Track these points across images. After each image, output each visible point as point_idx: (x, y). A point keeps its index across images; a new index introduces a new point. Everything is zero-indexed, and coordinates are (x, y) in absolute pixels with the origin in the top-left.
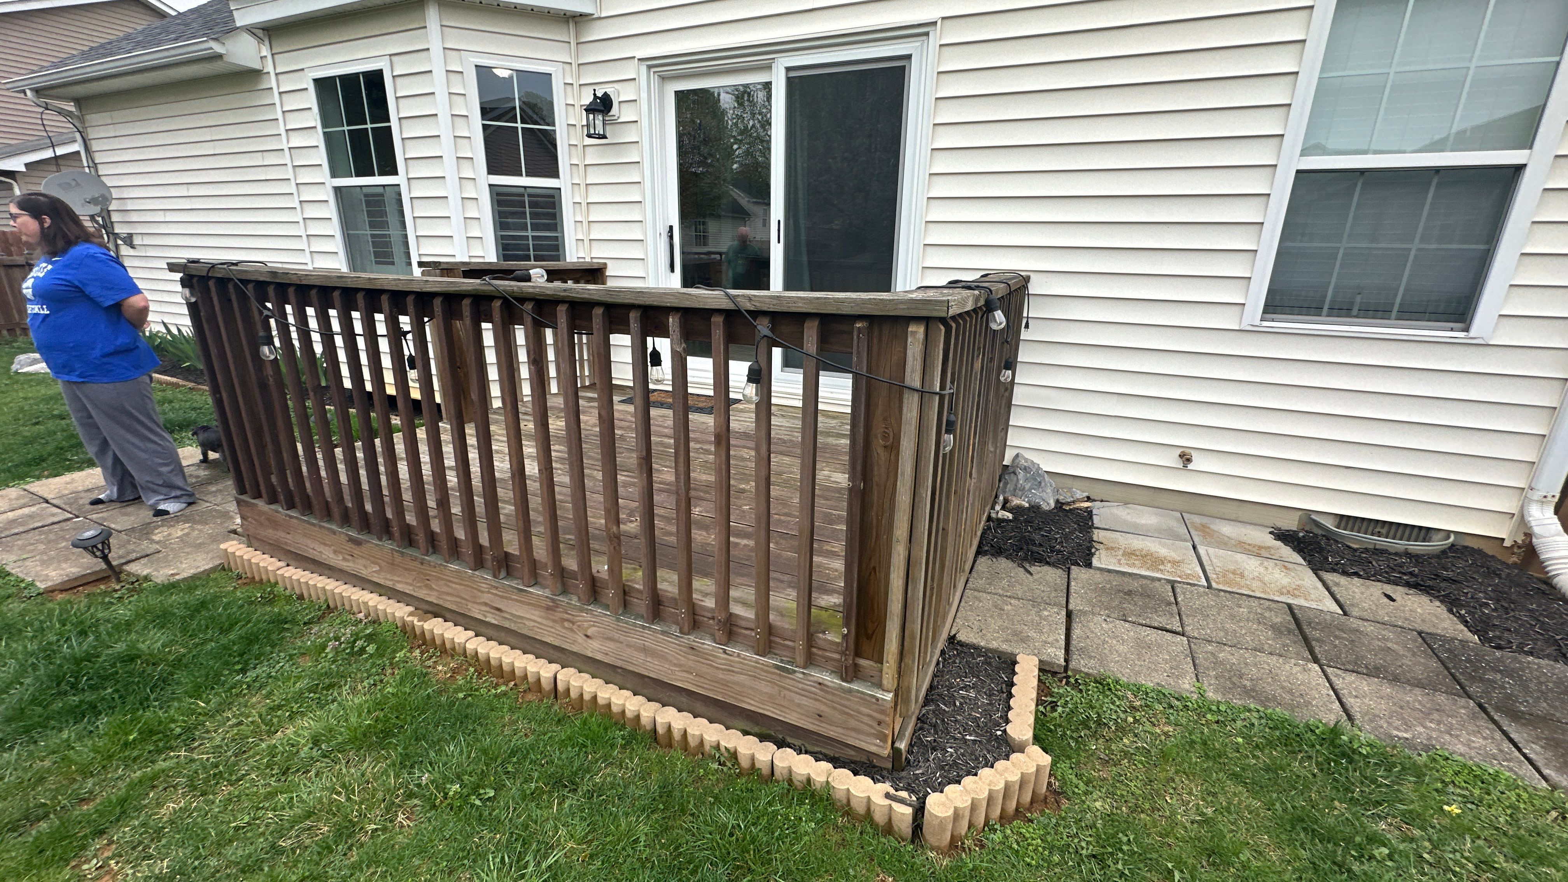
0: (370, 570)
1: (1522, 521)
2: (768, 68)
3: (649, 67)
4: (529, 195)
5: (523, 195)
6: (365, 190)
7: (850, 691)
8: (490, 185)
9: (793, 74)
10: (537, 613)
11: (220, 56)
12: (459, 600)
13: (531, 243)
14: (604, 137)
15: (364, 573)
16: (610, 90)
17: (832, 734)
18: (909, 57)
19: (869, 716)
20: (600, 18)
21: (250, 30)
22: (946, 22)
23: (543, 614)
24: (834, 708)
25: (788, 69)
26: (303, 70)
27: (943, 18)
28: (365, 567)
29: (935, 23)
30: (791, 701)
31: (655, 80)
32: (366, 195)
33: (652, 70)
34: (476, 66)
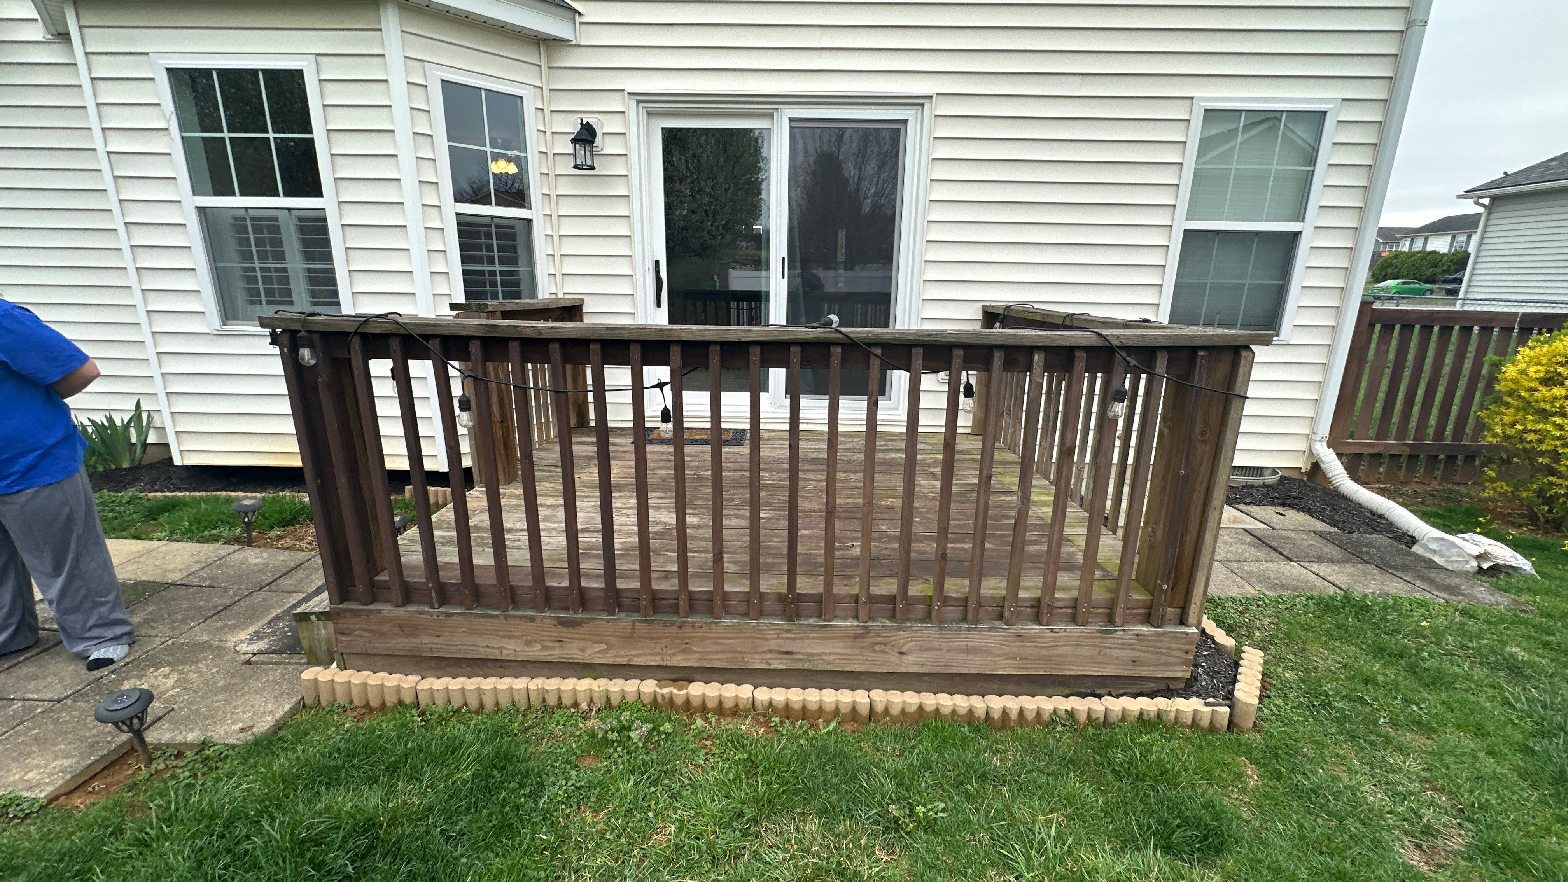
0: (588, 652)
1: (1311, 454)
2: (770, 116)
3: (638, 102)
4: (497, 226)
5: (490, 226)
7: (1165, 633)
8: (457, 214)
9: (794, 125)
10: (841, 644)
12: (730, 655)
13: (498, 277)
14: (592, 168)
15: (579, 657)
16: (590, 119)
17: (1144, 674)
18: (905, 122)
19: (1179, 649)
20: (579, 46)
22: (943, 97)
23: (850, 644)
24: (1149, 652)
25: (791, 120)
26: (147, 54)
27: (939, 94)
28: (582, 650)
29: (928, 97)
30: (1110, 656)
31: (643, 114)
33: (641, 105)
34: (442, 80)
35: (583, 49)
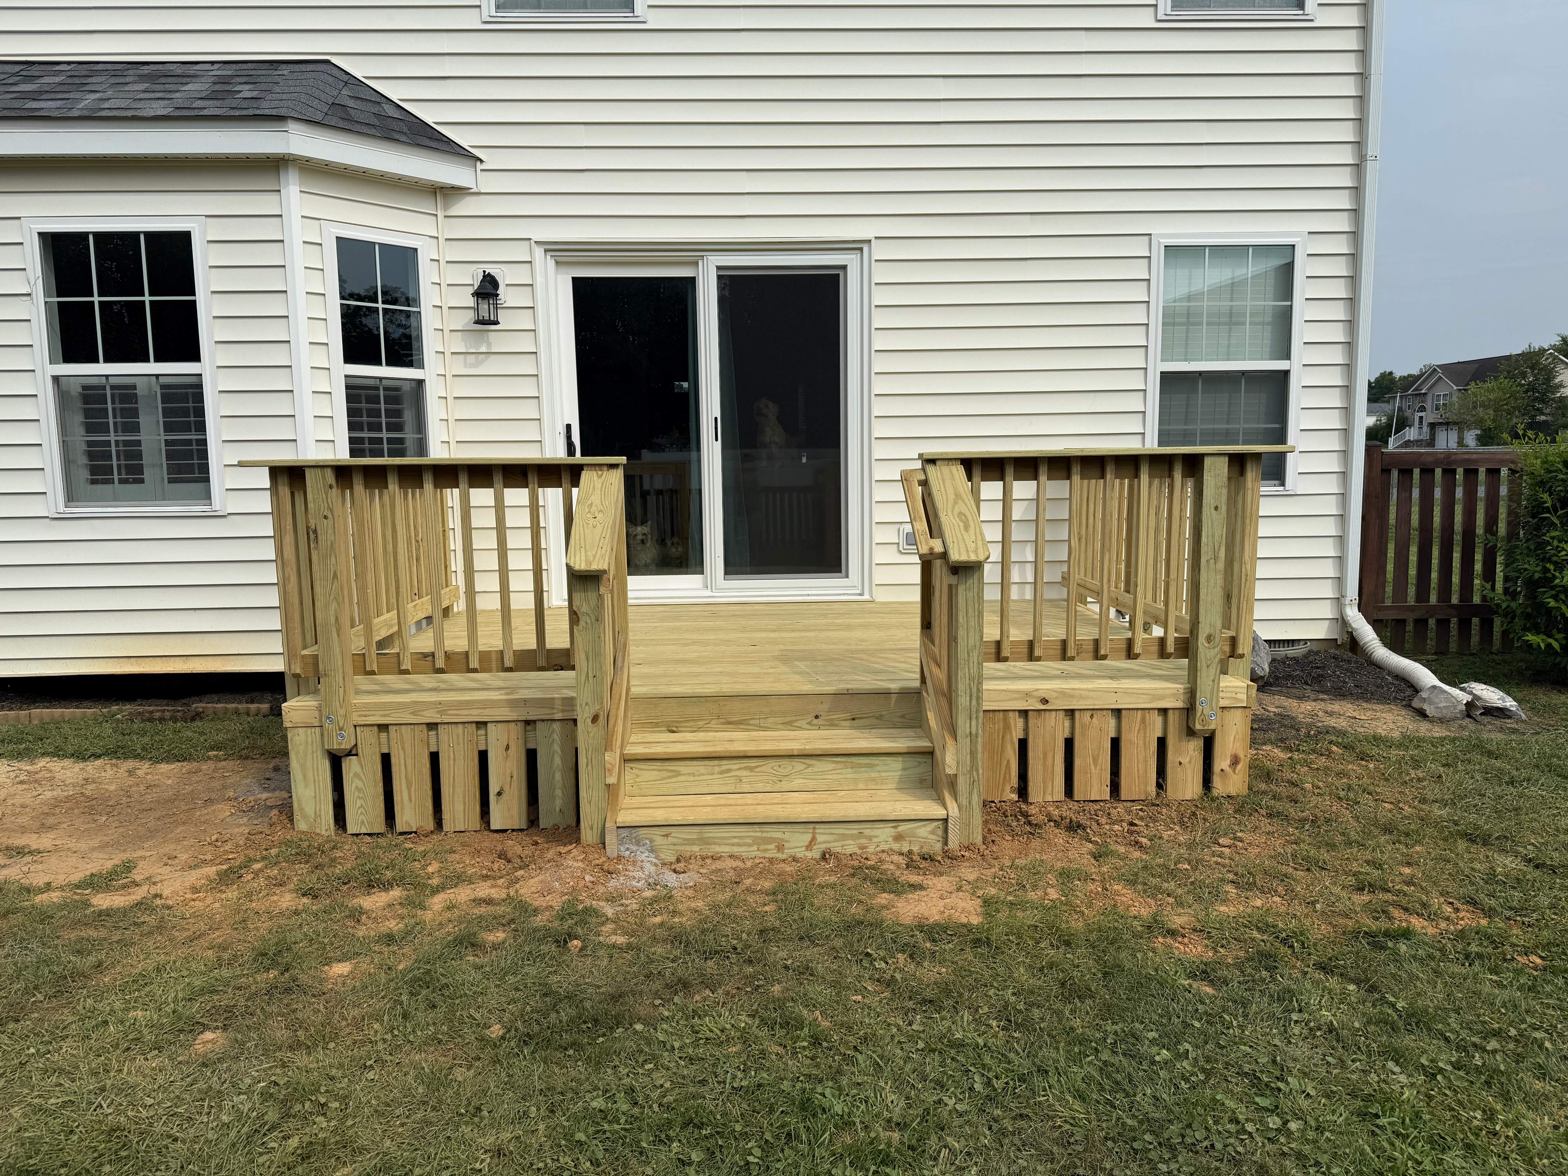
1: (1342, 622)
3: (546, 251)
4: (385, 389)
5: (377, 389)
6: (162, 380)
8: (346, 376)
9: (724, 273)
13: (385, 446)
14: (496, 323)
16: (492, 270)
18: (842, 267)
20: (479, 194)
25: (719, 268)
26: (19, 218)
27: (878, 238)
29: (868, 242)
31: (551, 263)
32: (163, 387)
33: (549, 254)
34: (337, 237)
35: (482, 197)
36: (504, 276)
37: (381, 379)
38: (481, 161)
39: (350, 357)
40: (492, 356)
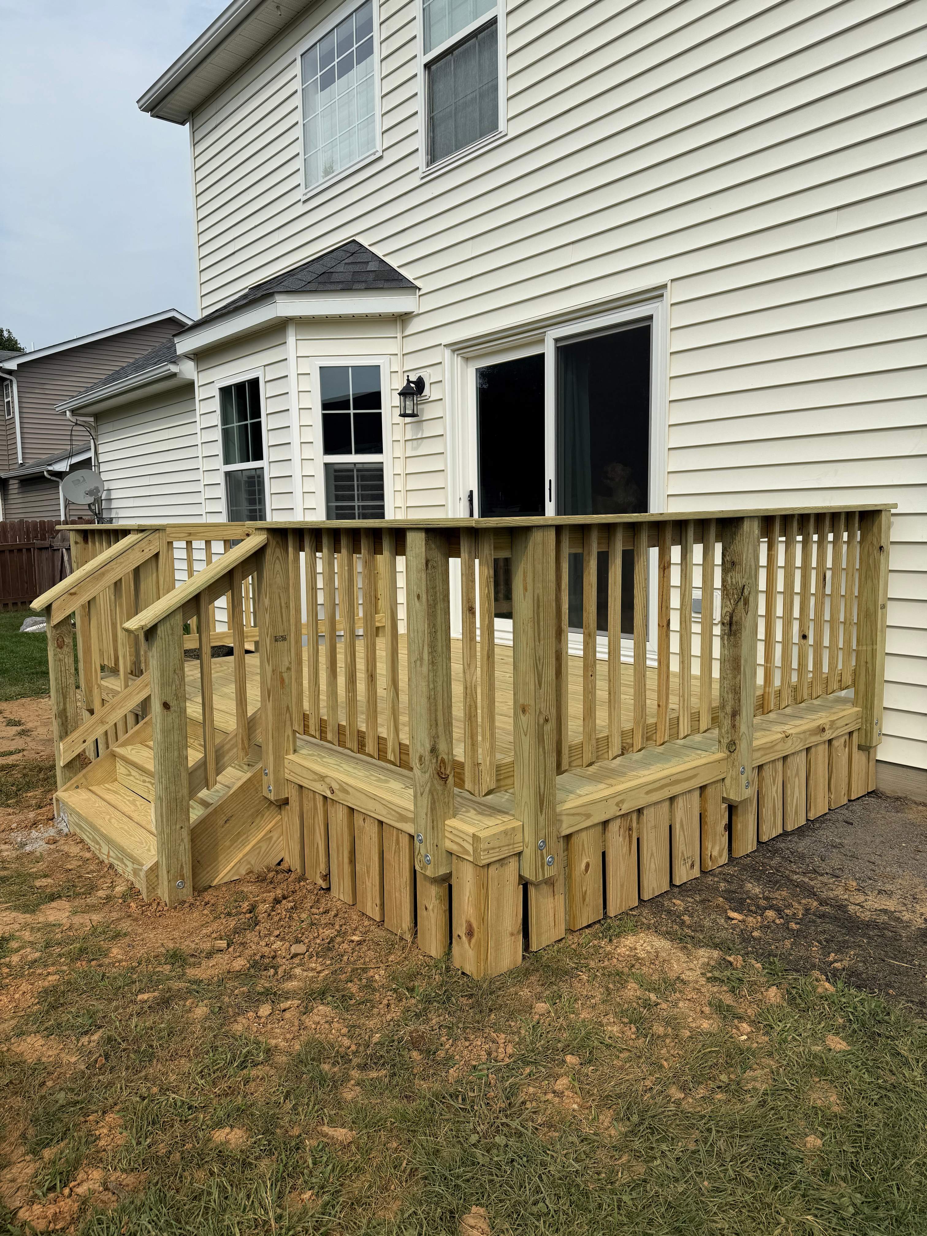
2: (542, 341)
3: (454, 351)
4: (358, 471)
5: (352, 471)
6: (244, 473)
8: (325, 464)
9: (559, 344)
11: (174, 375)
13: (357, 511)
14: (416, 416)
16: (423, 374)
18: (650, 318)
20: (419, 315)
21: (187, 356)
22: (675, 283)
25: (557, 340)
26: (213, 382)
27: (672, 280)
29: (665, 286)
31: (458, 361)
32: (245, 478)
33: (457, 353)
34: (320, 367)
35: (421, 316)
36: (429, 377)
37: (355, 464)
38: (420, 289)
39: (329, 449)
40: (425, 440)
